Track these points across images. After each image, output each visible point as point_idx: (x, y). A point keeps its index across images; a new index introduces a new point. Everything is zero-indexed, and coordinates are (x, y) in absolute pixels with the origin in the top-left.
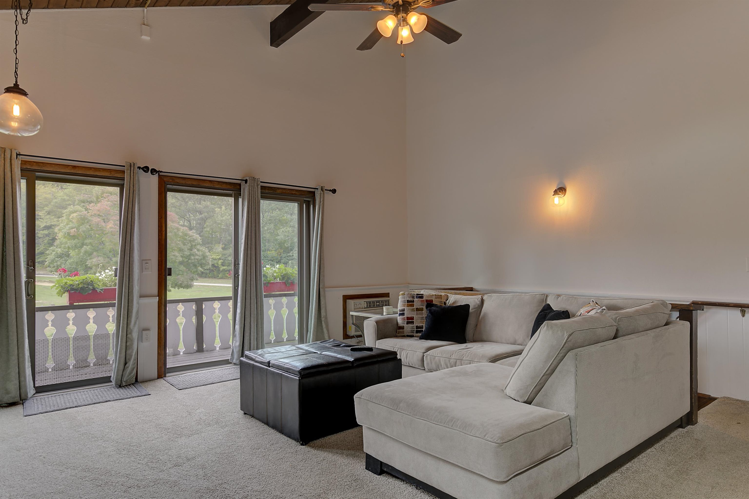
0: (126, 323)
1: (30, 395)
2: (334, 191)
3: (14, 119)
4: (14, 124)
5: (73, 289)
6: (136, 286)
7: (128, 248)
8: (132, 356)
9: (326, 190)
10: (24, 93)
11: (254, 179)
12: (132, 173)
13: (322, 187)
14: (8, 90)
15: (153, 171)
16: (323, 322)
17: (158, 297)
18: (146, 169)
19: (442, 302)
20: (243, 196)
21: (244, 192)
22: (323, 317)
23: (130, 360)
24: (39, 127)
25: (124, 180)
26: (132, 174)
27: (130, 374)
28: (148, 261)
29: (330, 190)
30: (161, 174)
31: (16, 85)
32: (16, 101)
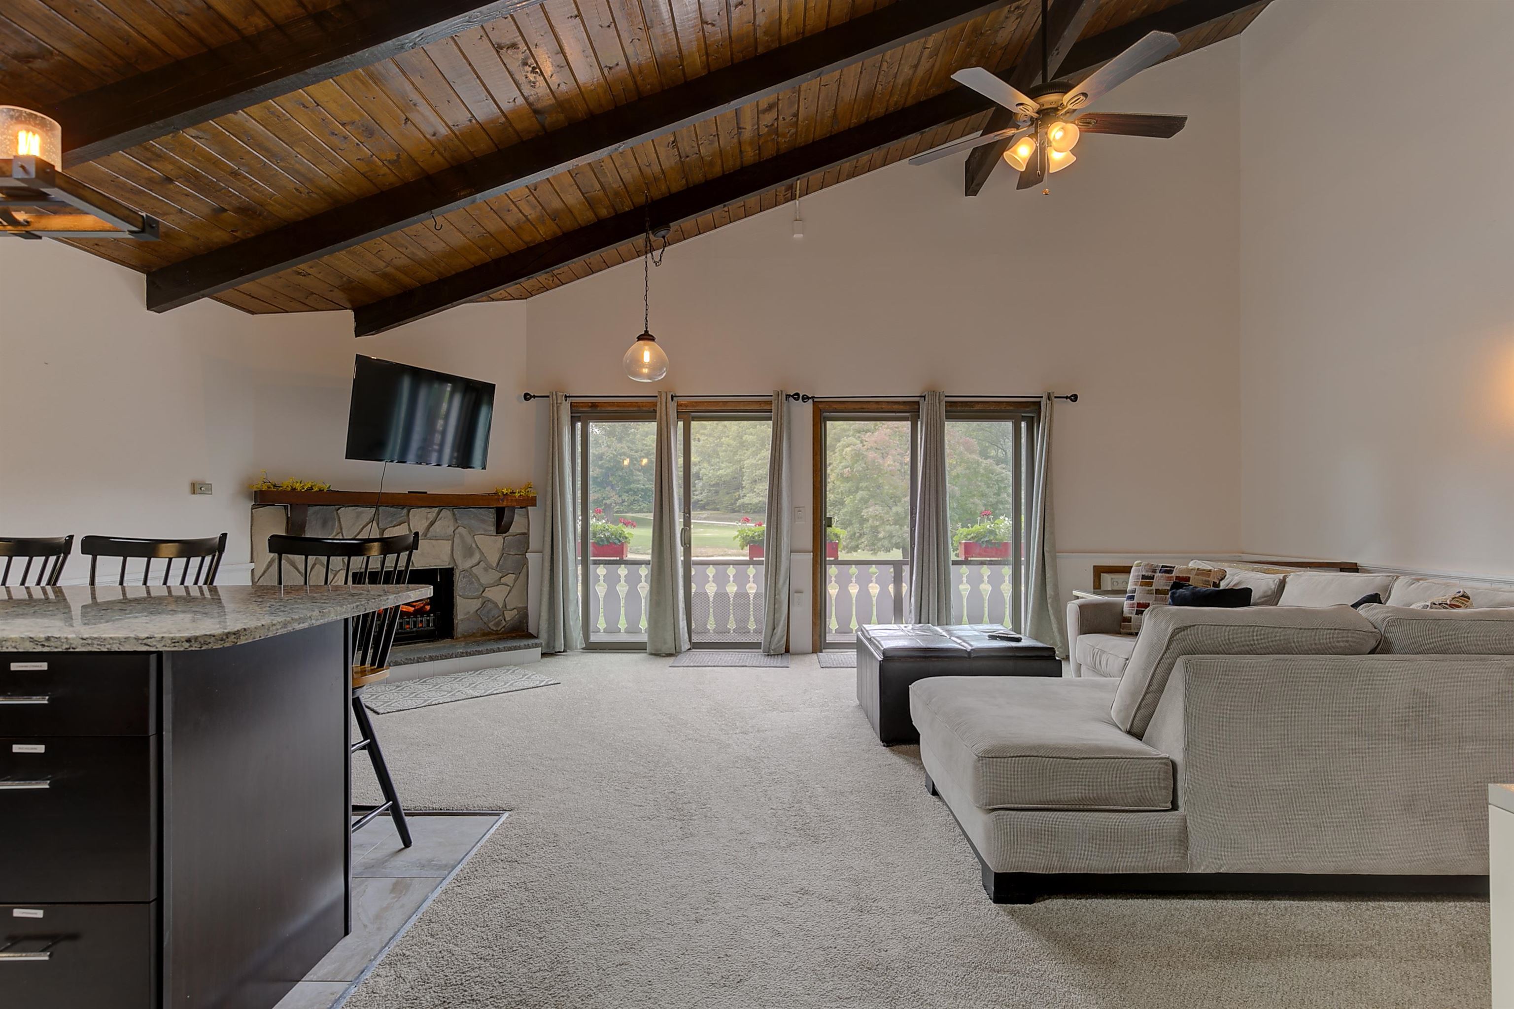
0: (773, 581)
1: (683, 649)
2: (1074, 398)
3: (643, 365)
4: (645, 371)
5: (753, 542)
6: (785, 539)
7: (775, 493)
8: (779, 621)
9: (1056, 397)
10: (652, 339)
11: (934, 393)
12: (780, 403)
13: (1049, 393)
14: (640, 338)
15: (805, 398)
16: (1049, 605)
17: (812, 554)
18: (796, 396)
19: (1208, 581)
20: (922, 419)
21: (923, 413)
22: (1050, 598)
23: (778, 625)
24: (665, 369)
25: (771, 412)
26: (780, 405)
27: (779, 642)
28: (801, 509)
29: (1067, 397)
30: (815, 400)
31: (646, 331)
32: (647, 347)
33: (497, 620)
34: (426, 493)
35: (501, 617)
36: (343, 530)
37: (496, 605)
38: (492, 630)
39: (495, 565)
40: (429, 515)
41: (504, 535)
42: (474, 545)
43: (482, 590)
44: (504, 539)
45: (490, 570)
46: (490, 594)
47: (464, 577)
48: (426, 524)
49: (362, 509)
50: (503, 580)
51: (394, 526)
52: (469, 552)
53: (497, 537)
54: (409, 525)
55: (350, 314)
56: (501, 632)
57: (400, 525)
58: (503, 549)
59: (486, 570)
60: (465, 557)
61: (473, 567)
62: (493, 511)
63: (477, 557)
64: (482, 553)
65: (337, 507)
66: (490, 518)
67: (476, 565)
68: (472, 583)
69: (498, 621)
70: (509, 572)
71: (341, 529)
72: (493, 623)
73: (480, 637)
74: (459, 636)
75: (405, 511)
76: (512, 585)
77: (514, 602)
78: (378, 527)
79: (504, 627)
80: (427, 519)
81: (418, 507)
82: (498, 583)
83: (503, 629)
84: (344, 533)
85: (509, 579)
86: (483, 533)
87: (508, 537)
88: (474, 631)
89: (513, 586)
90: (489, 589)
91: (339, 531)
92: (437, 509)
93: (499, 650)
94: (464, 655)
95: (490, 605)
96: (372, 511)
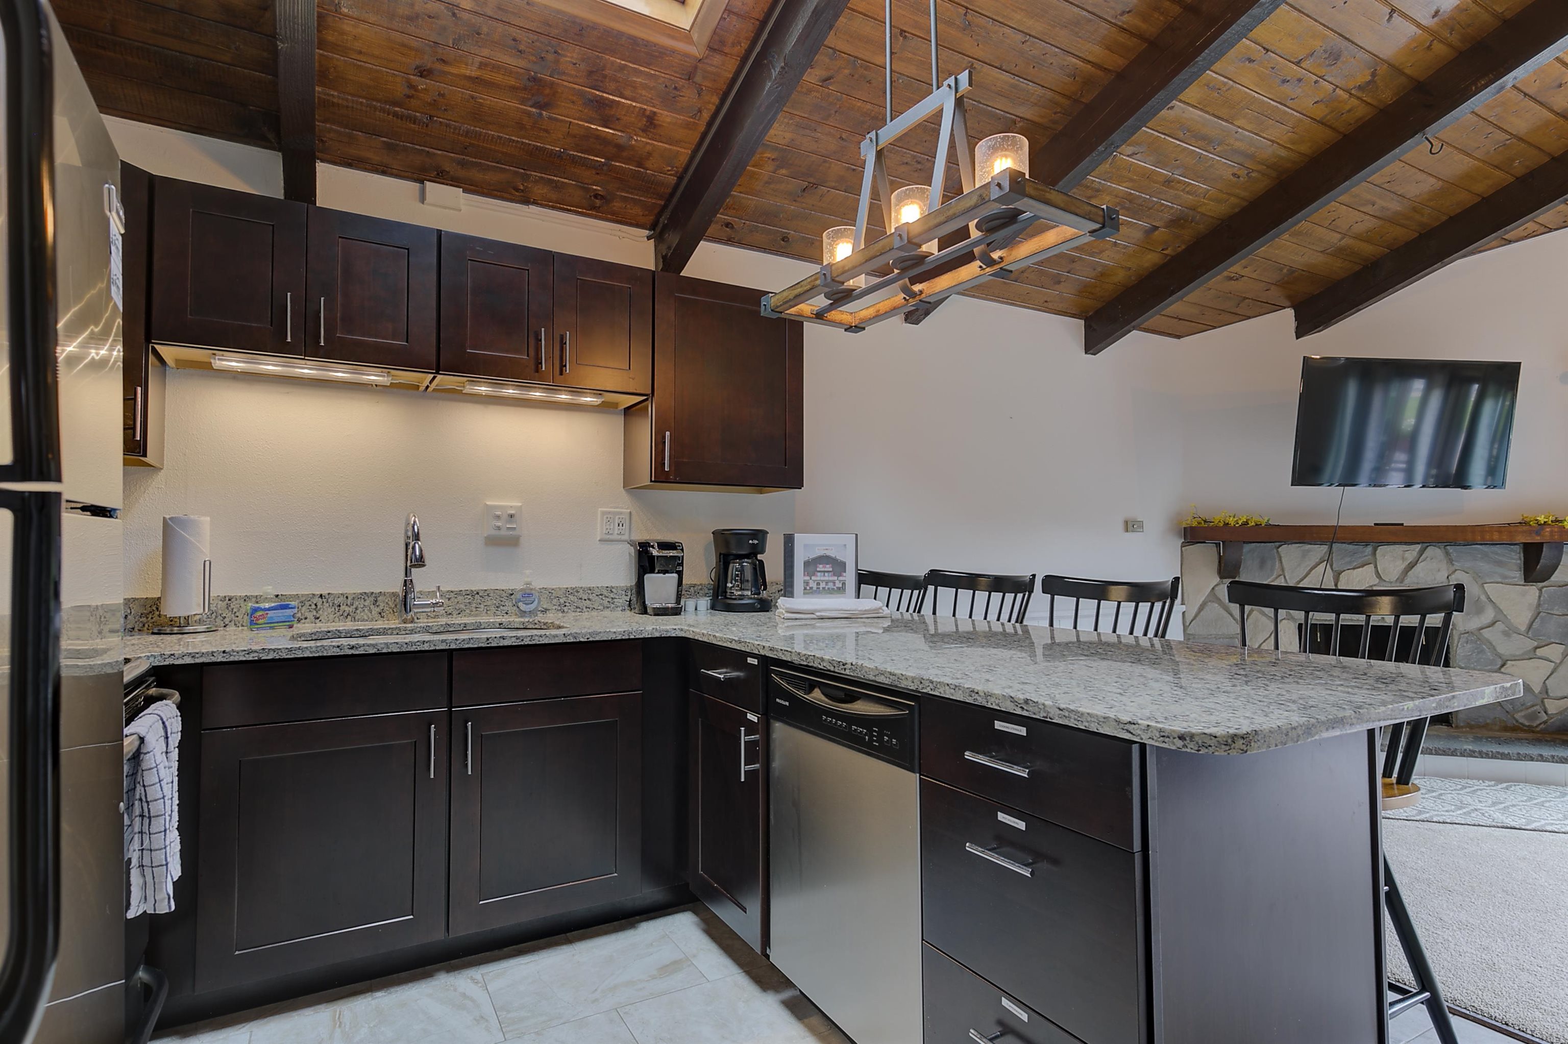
33: (1530, 711)
34: (1402, 524)
35: (1538, 707)
36: (1286, 572)
38: (1522, 724)
39: (1523, 628)
40: (1407, 555)
41: (1541, 585)
42: (1483, 598)
43: (1500, 663)
44: (1540, 590)
45: (1515, 635)
47: (1467, 643)
48: (1402, 566)
49: (1310, 546)
50: (1539, 652)
51: (1354, 569)
52: (1475, 607)
53: (1527, 587)
54: (1376, 567)
55: (1290, 313)
56: (1538, 729)
57: (1363, 566)
58: (1539, 605)
59: (1506, 634)
60: (1468, 614)
61: (1482, 628)
62: (1517, 548)
63: (1490, 614)
64: (1499, 610)
65: (1277, 544)
66: (1514, 559)
67: (1489, 627)
68: (1482, 651)
69: (1536, 711)
70: (1553, 640)
71: (1283, 570)
72: (1523, 713)
73: (1498, 731)
74: (1462, 724)
75: (1369, 549)
76: (1558, 662)
78: (1332, 569)
79: (1545, 722)
80: (1403, 559)
81: (1389, 543)
82: (1531, 655)
83: (1542, 726)
84: (1286, 574)
85: (1553, 651)
86: (1500, 580)
87: (1549, 588)
88: (1488, 721)
89: (1561, 662)
90: (1513, 663)
91: (1281, 573)
92: (1418, 547)
93: (1542, 758)
94: (1476, 754)
96: (1325, 548)
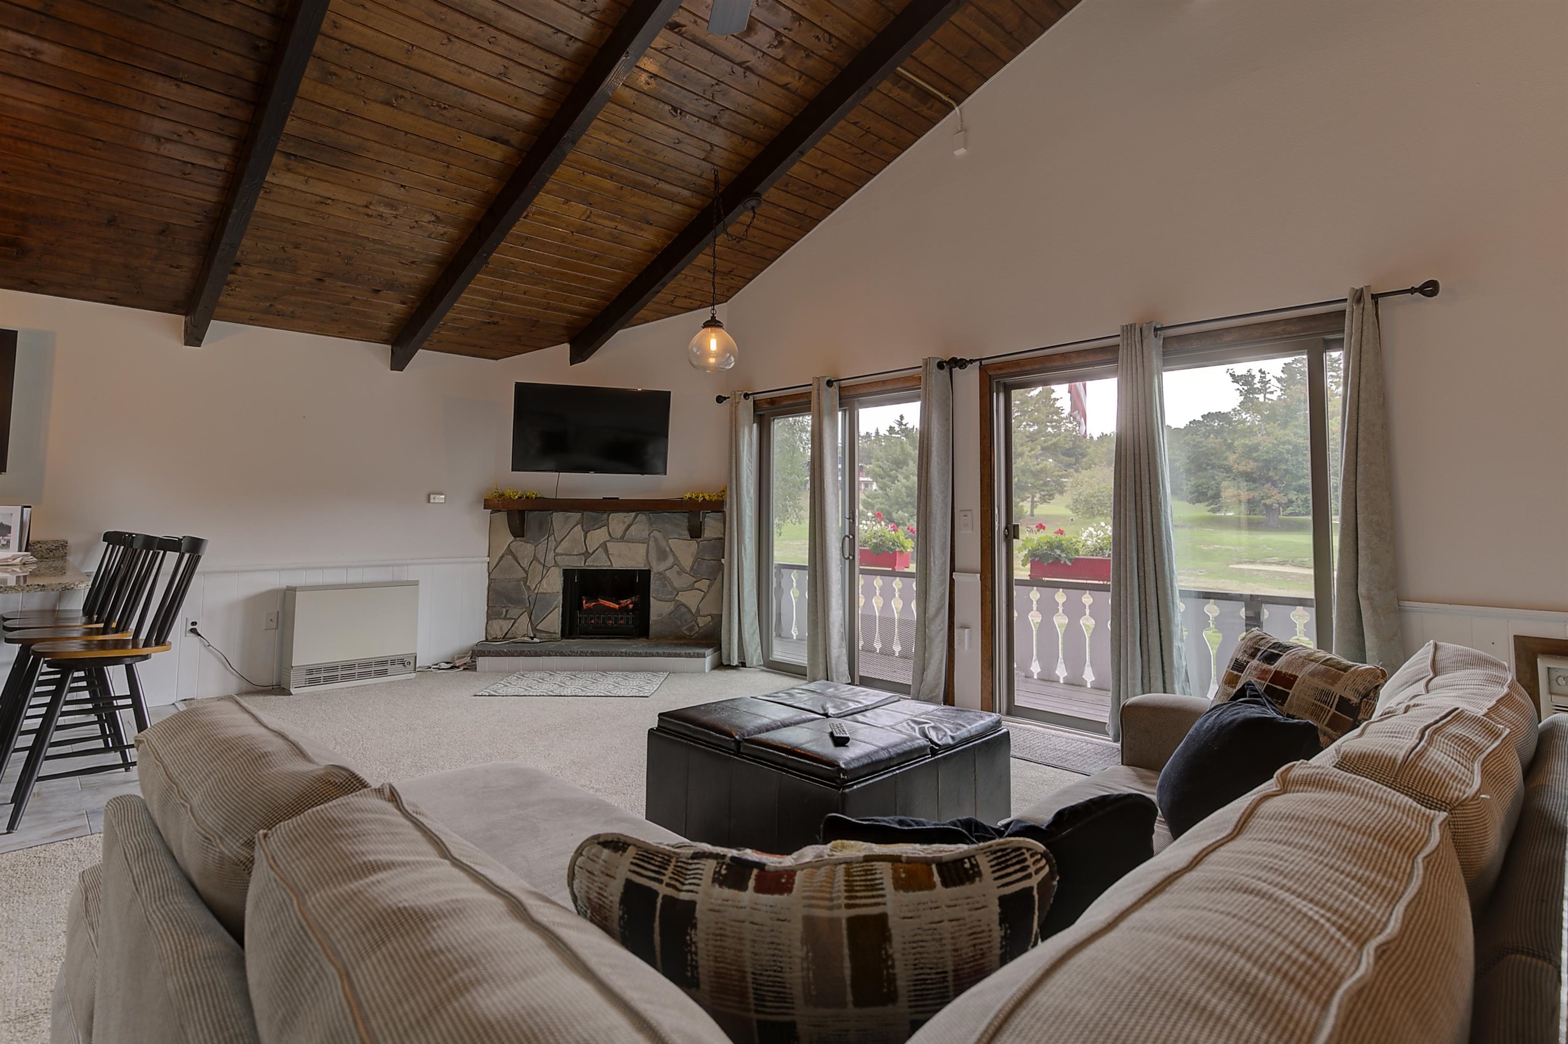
2: (1430, 289)
3: (711, 355)
4: (712, 361)
10: (717, 324)
13: (1377, 287)
15: (965, 364)
17: (979, 575)
29: (1412, 291)
30: (984, 362)
32: (713, 335)
33: (689, 625)
34: (617, 499)
35: (693, 623)
36: (555, 532)
37: (690, 611)
38: (687, 634)
39: (688, 569)
40: (627, 520)
41: (699, 540)
42: (668, 549)
43: (675, 594)
44: (697, 543)
45: (684, 574)
46: (683, 598)
47: (659, 580)
48: (623, 528)
49: (570, 513)
50: (697, 585)
51: (595, 530)
52: (662, 555)
53: (692, 542)
54: (608, 528)
55: (567, 346)
57: (600, 528)
58: (698, 553)
59: (679, 573)
60: (658, 560)
61: (667, 570)
62: (682, 515)
63: (671, 560)
64: (674, 556)
65: (550, 512)
66: (683, 522)
67: (670, 569)
68: (665, 586)
69: (691, 626)
70: (704, 577)
71: (553, 531)
72: (686, 627)
73: (672, 639)
74: (652, 636)
75: (605, 516)
76: (706, 591)
77: (708, 608)
78: (582, 530)
79: (698, 632)
80: (624, 523)
81: (614, 512)
82: (692, 588)
83: (694, 635)
85: (704, 584)
86: (676, 537)
87: (702, 542)
88: (668, 633)
89: (708, 592)
90: (683, 593)
92: (634, 514)
95: (683, 609)
96: (579, 515)
